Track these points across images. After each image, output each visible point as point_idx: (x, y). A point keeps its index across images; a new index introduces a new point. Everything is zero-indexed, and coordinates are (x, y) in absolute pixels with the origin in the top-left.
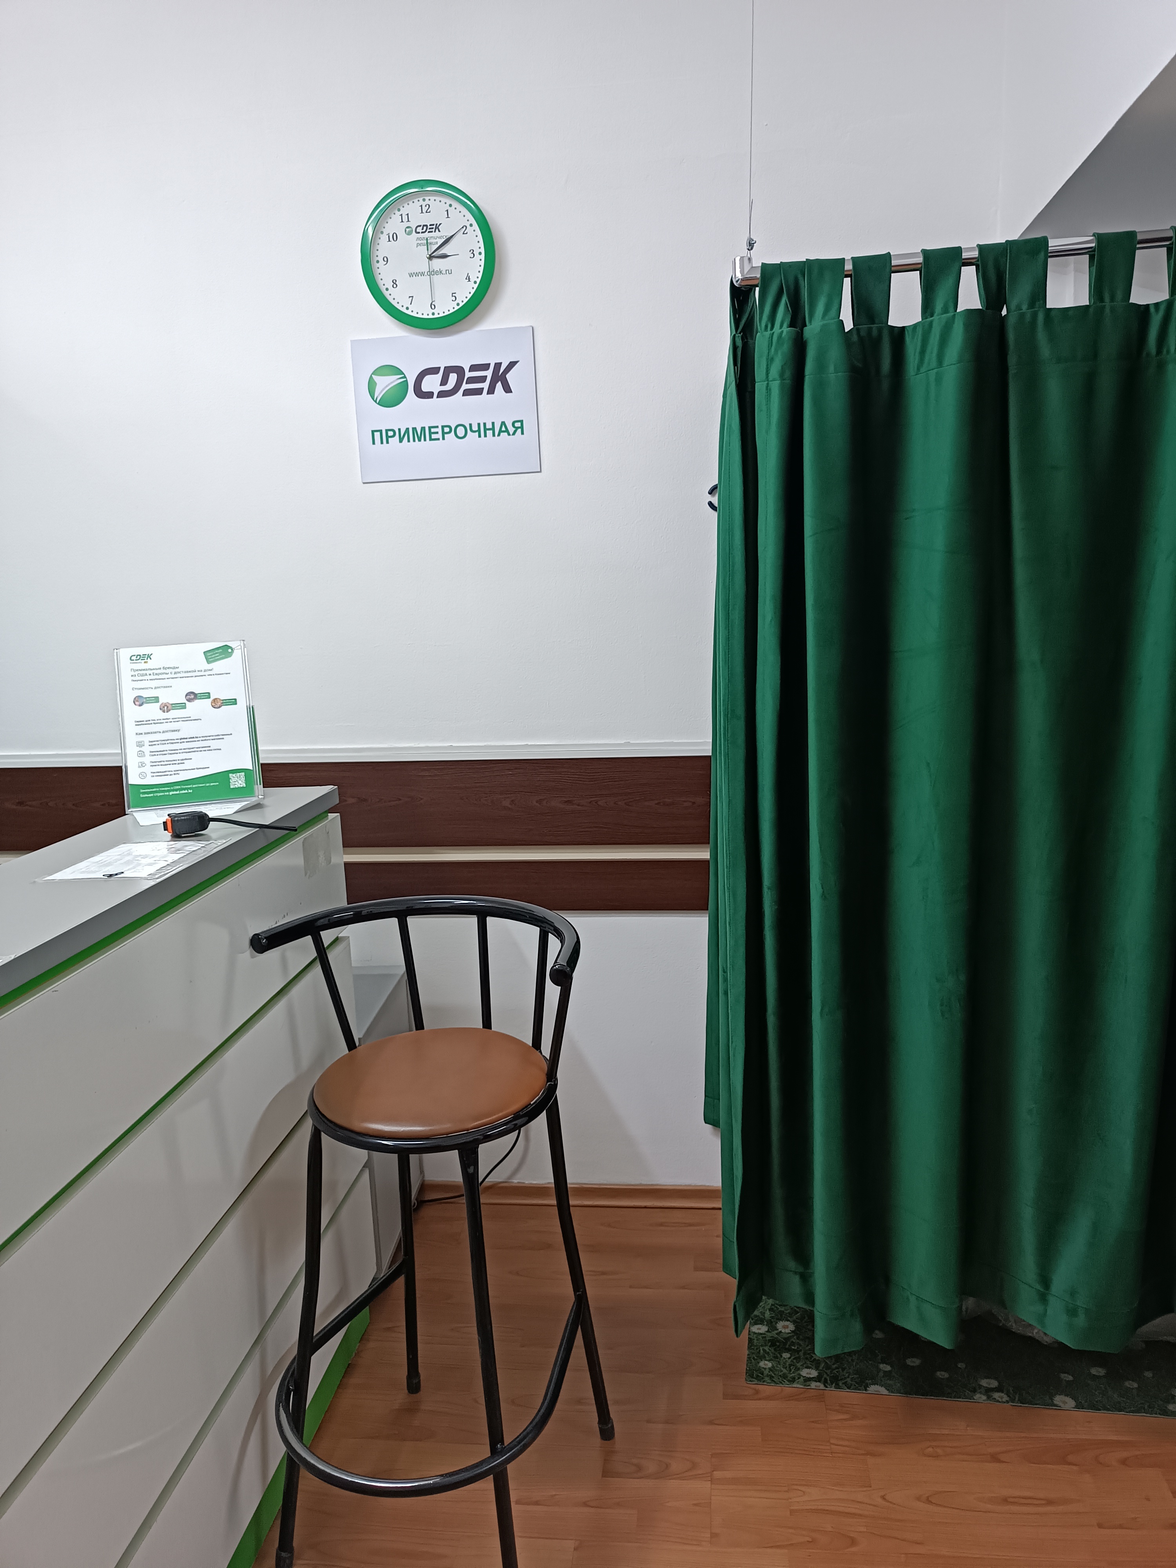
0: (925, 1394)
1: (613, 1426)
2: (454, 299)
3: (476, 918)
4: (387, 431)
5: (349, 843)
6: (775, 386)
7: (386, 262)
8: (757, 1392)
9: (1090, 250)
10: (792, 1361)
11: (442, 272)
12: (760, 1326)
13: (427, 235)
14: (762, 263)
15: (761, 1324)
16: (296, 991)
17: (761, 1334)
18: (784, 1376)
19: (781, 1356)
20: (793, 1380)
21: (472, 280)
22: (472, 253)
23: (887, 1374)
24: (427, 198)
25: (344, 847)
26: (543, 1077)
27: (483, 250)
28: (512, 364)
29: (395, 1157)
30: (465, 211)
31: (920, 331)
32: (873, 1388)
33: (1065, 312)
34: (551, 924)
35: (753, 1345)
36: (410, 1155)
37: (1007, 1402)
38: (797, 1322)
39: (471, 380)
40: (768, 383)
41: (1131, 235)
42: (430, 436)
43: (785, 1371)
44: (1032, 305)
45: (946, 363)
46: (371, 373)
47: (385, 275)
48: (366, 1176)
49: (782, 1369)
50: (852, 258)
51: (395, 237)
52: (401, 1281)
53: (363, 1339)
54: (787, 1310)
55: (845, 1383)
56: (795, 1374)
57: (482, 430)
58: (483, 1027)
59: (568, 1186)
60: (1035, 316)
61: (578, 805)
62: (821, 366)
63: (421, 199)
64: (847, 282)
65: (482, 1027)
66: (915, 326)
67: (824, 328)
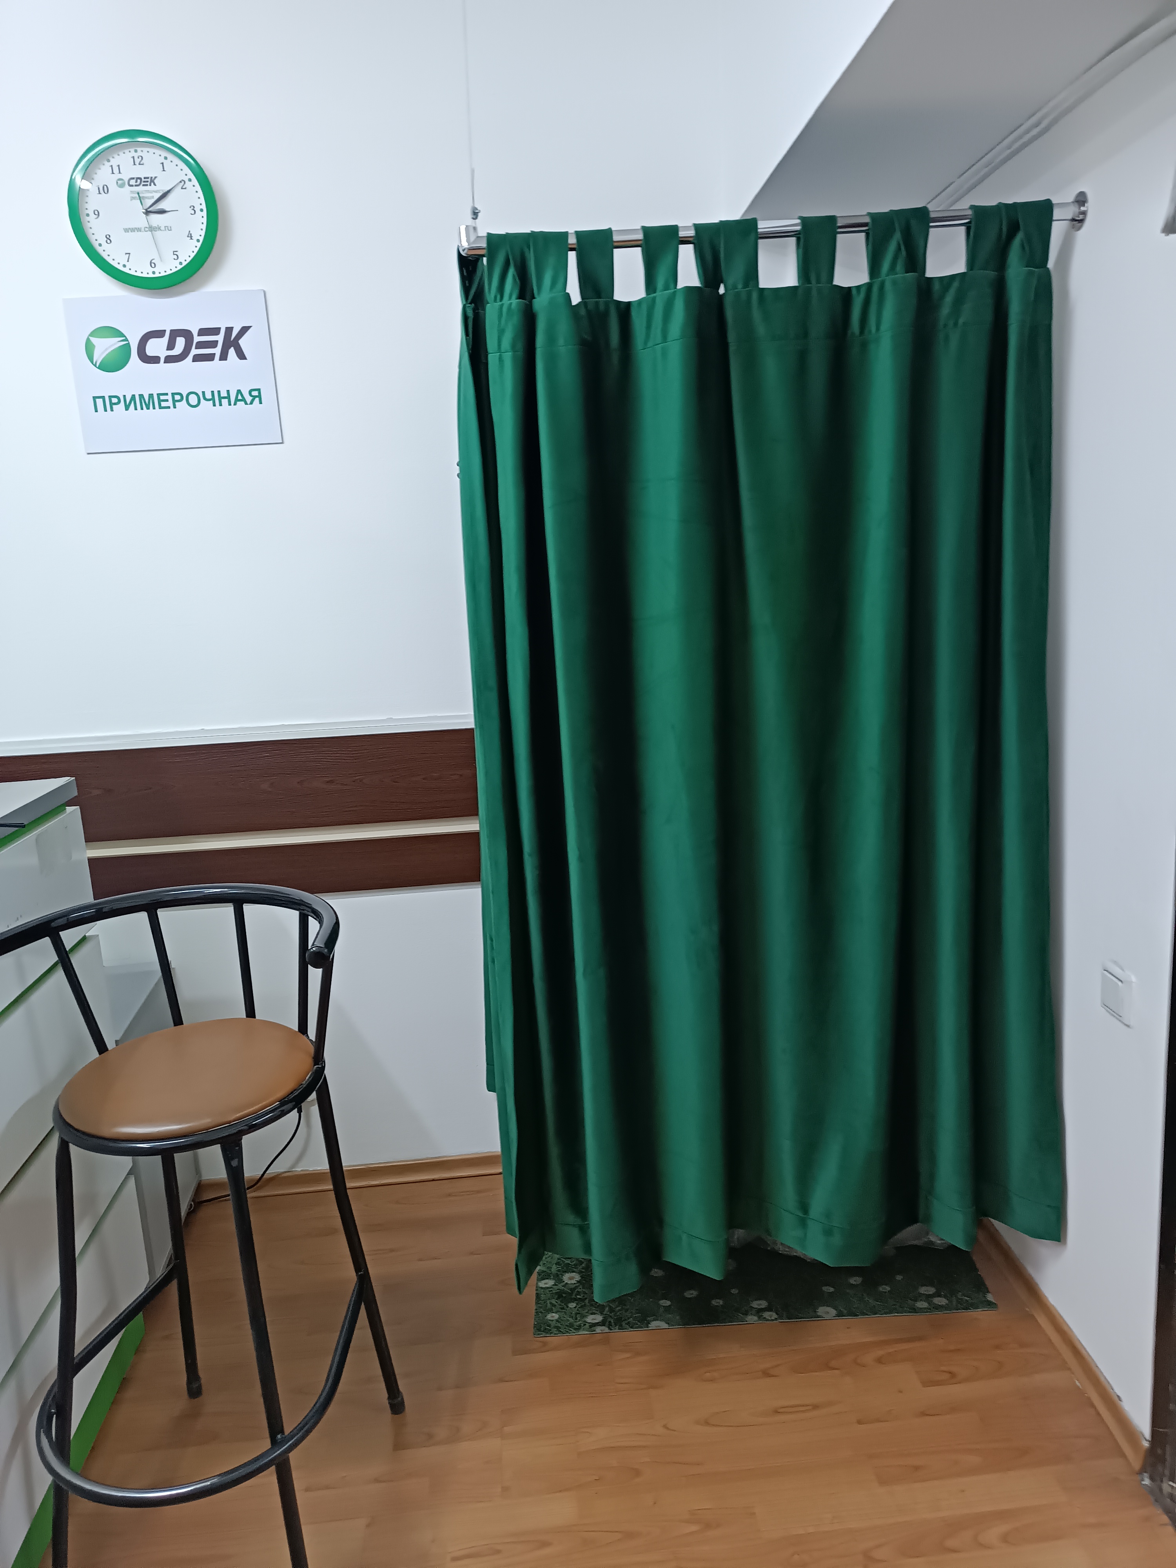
0: (701, 1322)
1: (402, 1399)
2: (176, 258)
3: (232, 908)
4: (110, 397)
5: (91, 837)
6: (508, 357)
7: (97, 216)
8: (545, 1344)
9: (796, 233)
10: (578, 1310)
11: (161, 228)
12: (546, 1281)
13: (141, 188)
14: (488, 233)
15: (548, 1279)
16: (35, 997)
17: (548, 1288)
18: (571, 1325)
19: (568, 1307)
20: (579, 1328)
21: (195, 237)
22: (193, 210)
23: (667, 1309)
24: (139, 149)
25: (86, 842)
26: (309, 1061)
27: (204, 207)
28: (244, 330)
29: (158, 1159)
30: (182, 165)
31: (644, 307)
32: (654, 1324)
33: (777, 292)
34: (308, 906)
35: (540, 1300)
36: (175, 1154)
37: (776, 1319)
38: (582, 1272)
39: (200, 345)
40: (500, 355)
41: (831, 220)
42: (160, 405)
43: (571, 1319)
44: (746, 285)
45: (670, 337)
46: (89, 333)
47: (96, 230)
48: (132, 1182)
49: (568, 1318)
50: (576, 232)
51: (105, 189)
52: (174, 1286)
53: (139, 1350)
54: (573, 1262)
55: (628, 1324)
56: (581, 1322)
57: (217, 398)
58: (247, 1016)
59: (344, 1169)
60: (749, 295)
61: (342, 784)
62: (551, 339)
63: (132, 150)
64: (572, 256)
65: (245, 1017)
66: (640, 302)
67: (552, 302)
